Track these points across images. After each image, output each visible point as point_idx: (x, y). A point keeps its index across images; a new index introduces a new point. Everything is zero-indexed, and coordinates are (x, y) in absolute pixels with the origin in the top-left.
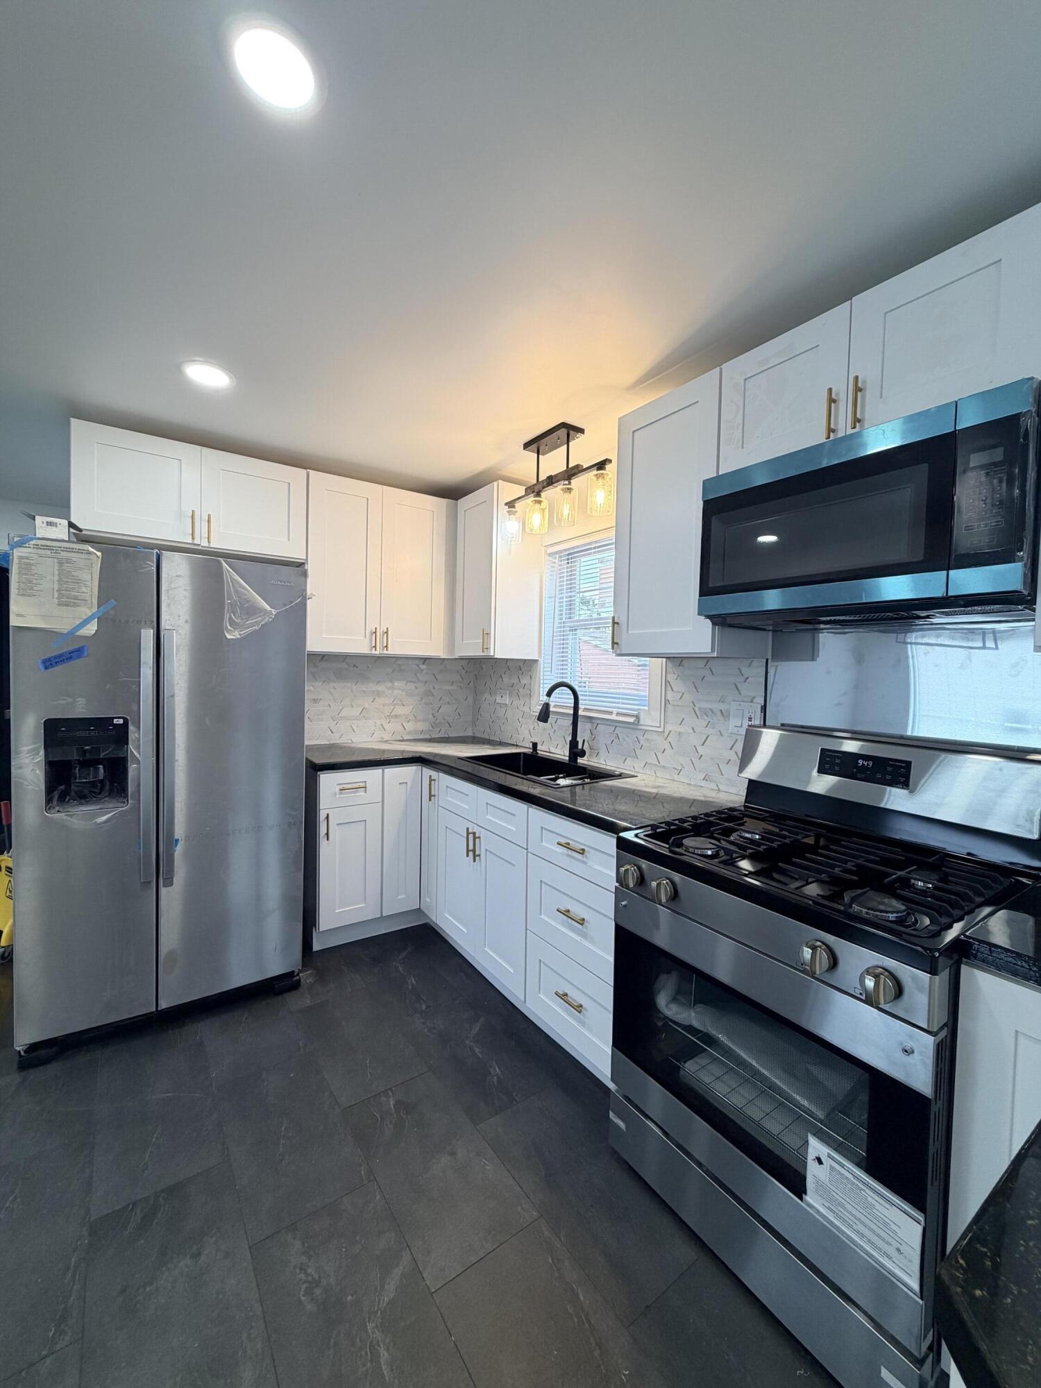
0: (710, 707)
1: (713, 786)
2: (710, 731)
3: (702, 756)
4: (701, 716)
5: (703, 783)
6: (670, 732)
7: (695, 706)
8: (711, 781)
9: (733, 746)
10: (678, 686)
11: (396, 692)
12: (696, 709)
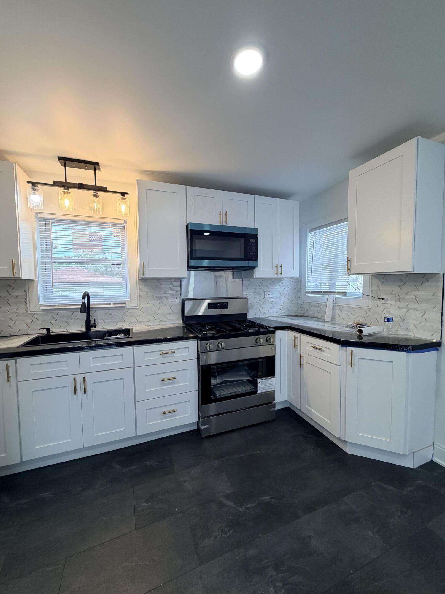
0: (160, 296)
1: (164, 323)
2: (161, 304)
3: (158, 314)
4: (156, 299)
5: (160, 323)
6: (142, 307)
7: (153, 296)
8: (163, 322)
9: (171, 308)
10: (145, 289)
12: (154, 297)
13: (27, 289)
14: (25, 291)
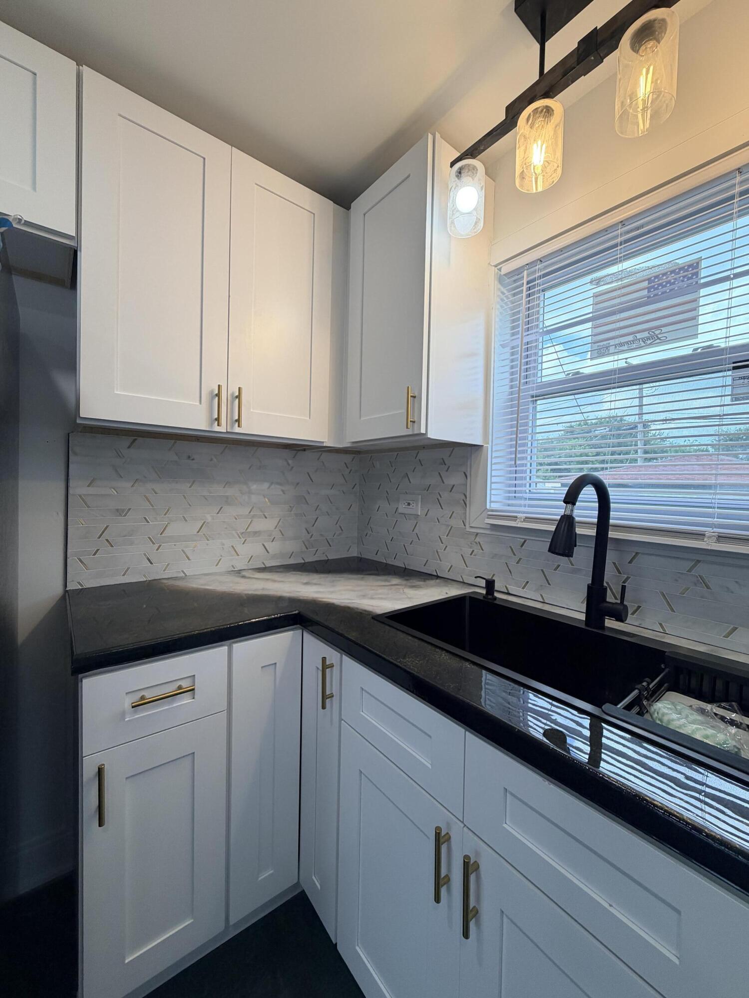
11: (254, 498)
13: (469, 470)
14: (465, 473)
